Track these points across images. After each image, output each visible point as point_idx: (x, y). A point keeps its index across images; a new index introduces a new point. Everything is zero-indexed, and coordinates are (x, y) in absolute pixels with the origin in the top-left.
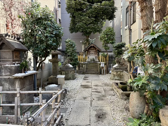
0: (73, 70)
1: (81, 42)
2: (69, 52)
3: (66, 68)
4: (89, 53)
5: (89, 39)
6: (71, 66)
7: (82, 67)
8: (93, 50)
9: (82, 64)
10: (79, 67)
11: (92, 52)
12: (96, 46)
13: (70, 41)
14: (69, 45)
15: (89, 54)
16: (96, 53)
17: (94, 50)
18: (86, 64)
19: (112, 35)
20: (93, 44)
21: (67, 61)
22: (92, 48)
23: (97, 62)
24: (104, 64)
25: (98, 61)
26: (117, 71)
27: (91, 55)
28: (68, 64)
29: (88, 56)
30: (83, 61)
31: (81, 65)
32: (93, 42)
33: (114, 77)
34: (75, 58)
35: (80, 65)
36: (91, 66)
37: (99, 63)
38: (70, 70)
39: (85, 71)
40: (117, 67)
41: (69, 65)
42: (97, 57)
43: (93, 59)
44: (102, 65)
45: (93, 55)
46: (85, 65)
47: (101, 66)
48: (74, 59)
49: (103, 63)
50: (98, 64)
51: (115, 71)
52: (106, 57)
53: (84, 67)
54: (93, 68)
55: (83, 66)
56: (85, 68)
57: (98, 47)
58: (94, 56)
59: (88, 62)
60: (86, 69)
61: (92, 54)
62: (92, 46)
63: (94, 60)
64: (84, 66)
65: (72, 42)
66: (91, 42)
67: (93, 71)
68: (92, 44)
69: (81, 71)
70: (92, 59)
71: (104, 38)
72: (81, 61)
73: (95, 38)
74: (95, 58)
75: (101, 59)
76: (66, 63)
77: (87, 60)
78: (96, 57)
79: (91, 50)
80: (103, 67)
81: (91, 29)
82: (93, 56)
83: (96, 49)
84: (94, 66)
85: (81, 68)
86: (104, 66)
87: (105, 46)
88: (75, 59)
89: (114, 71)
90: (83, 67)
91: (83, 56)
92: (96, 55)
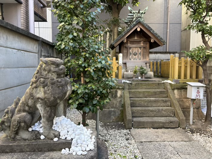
12: (149, 29)
16: (145, 51)
20: (143, 25)
22: (136, 38)
27: (132, 57)
32: (141, 17)
34: (99, 66)
36: (146, 94)
46: (122, 88)
48: (91, 69)
50: (169, 87)
54: (155, 101)
55: (116, 92)
56: (127, 99)
57: (155, 35)
58: (141, 61)
59: (128, 78)
60: (131, 106)
61: (135, 54)
62: (139, 30)
64: (119, 93)
66: (137, 18)
68: (139, 23)
69: (110, 112)
73: (147, 8)
78: (146, 63)
79: (133, 44)
82: (138, 60)
90: (116, 96)
91: (117, 59)
92: (145, 59)
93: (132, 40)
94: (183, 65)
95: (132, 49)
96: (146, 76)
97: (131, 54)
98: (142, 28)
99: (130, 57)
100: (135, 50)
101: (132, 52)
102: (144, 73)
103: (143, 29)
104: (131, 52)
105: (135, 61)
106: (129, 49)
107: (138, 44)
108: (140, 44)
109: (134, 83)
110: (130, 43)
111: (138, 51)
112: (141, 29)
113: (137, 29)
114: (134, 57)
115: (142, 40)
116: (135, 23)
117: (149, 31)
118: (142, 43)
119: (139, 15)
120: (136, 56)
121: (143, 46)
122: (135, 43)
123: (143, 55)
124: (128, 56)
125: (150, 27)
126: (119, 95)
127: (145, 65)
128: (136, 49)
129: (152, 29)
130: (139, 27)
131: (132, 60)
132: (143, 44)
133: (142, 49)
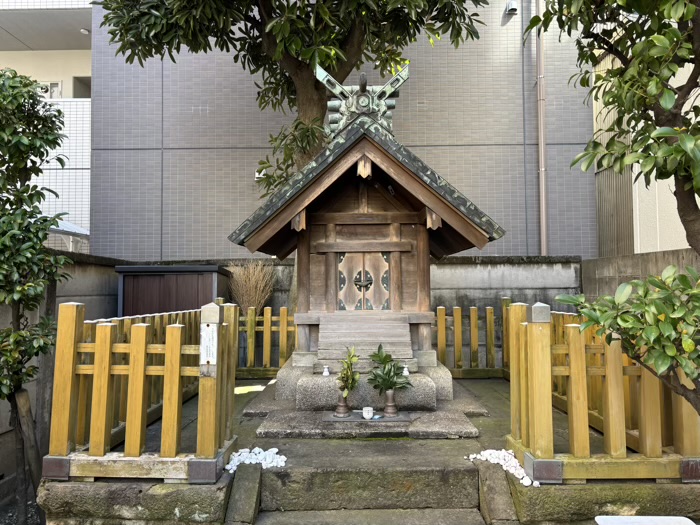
4: (317, 269)
8: (378, 227)
11: (363, 254)
12: (416, 170)
15: (317, 283)
16: (410, 267)
17: (395, 239)
20: (383, 149)
22: (364, 209)
27: (350, 297)
29: (313, 314)
30: (186, 445)
32: (372, 114)
42: (424, 331)
43: (381, 359)
45: (378, 293)
58: (391, 313)
61: (365, 283)
62: (364, 171)
63: (387, 381)
66: (354, 117)
68: (361, 139)
70: (363, 361)
75: (560, 386)
78: (414, 328)
79: (353, 235)
82: (376, 311)
83: (417, 208)
92: (413, 303)
93: (344, 216)
94: (577, 371)
95: (350, 261)
96: (405, 399)
97: (343, 281)
98: (378, 161)
99: (341, 294)
100: (364, 265)
101: (350, 273)
102: (392, 385)
103: (383, 167)
104: (345, 274)
105: (363, 312)
106: (332, 257)
107: (375, 235)
108: (385, 236)
109: (300, 473)
110: (339, 233)
111: (376, 269)
112: (374, 167)
113: (355, 167)
114: (360, 295)
115: (394, 219)
116: (342, 141)
117: (415, 177)
118: (392, 229)
119: (364, 101)
120: (370, 293)
121: (396, 244)
122: (360, 230)
123: (400, 288)
124: (332, 290)
125: (415, 159)
127: (408, 339)
128: (368, 256)
129: (425, 169)
130: (364, 157)
131: (351, 308)
132: (400, 234)
133: (394, 257)
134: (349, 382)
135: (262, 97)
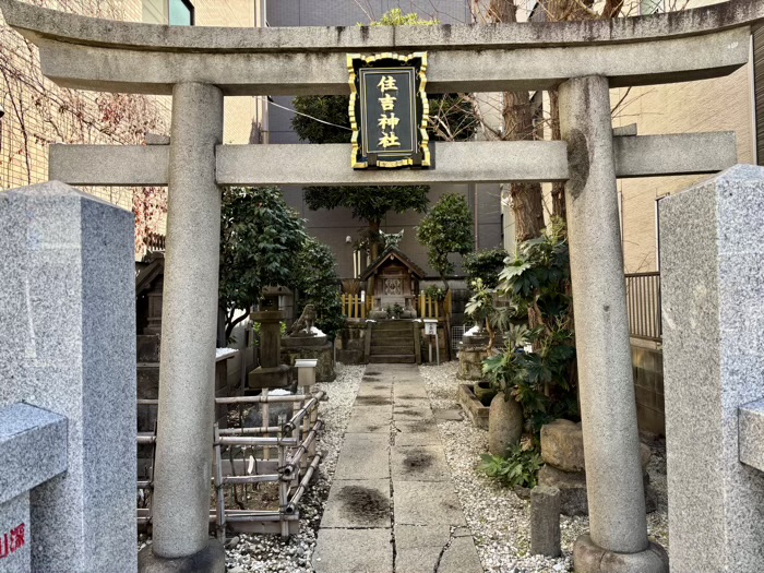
0: (326, 347)
1: (348, 238)
2: (312, 283)
3: (302, 340)
4: (379, 283)
5: (381, 232)
6: (320, 334)
7: (357, 336)
8: (397, 272)
9: (357, 327)
10: (345, 338)
11: (393, 279)
12: (405, 259)
13: (313, 246)
14: (311, 261)
15: (379, 287)
16: (406, 283)
17: (401, 275)
18: (370, 326)
19: (459, 222)
20: (397, 253)
21: (307, 317)
22: (393, 266)
23: (412, 317)
24: (435, 327)
25: (414, 312)
26: (477, 348)
27: (389, 291)
28: (310, 326)
29: (379, 296)
30: (359, 315)
31: (351, 330)
32: (393, 244)
33: (468, 369)
34: (333, 305)
35: (348, 331)
36: (390, 334)
37: (419, 321)
38: (317, 348)
39: (367, 353)
40: (477, 334)
41: (314, 330)
42: (410, 300)
43: (397, 305)
44: (430, 328)
45: (397, 290)
46: (366, 328)
47: (427, 331)
48: (328, 308)
49: (431, 323)
50: (416, 326)
51: (471, 349)
52: (441, 299)
53: (364, 337)
54: (397, 340)
55: (359, 332)
56: (368, 339)
57: (412, 264)
58: (401, 295)
59: (378, 317)
60: (372, 344)
61: (393, 287)
62: (392, 258)
63: (398, 311)
64: (362, 333)
65: (322, 250)
66: (390, 244)
67: (397, 351)
68: (391, 250)
69: (352, 353)
70: (392, 306)
71: (433, 233)
72: (353, 316)
73: (402, 232)
74: (402, 302)
75: (427, 305)
76: (304, 323)
77: (375, 311)
78: (407, 299)
79: (390, 274)
80: (431, 337)
81: (389, 199)
82: (397, 295)
83: (407, 268)
84: (400, 333)
85: (351, 341)
86: (435, 333)
87: (438, 260)
88: (332, 309)
89: (468, 349)
90: (359, 336)
91: (359, 296)
93: (387, 268)
94: (430, 302)
95: (389, 281)
96: (402, 315)
97: (387, 287)
99: (386, 290)
100: (392, 282)
101: (389, 284)
103: (397, 257)
104: (387, 285)
105: (393, 295)
106: (384, 280)
107: (396, 274)
108: (398, 274)
110: (387, 274)
111: (396, 283)
112: (395, 257)
113: (390, 257)
114: (392, 290)
116: (386, 251)
118: (399, 272)
119: (392, 240)
120: (394, 290)
121: (402, 277)
122: (391, 272)
123: (403, 288)
124: (384, 289)
126: (361, 335)
127: (405, 302)
129: (407, 258)
130: (392, 255)
131: (389, 294)
132: (403, 273)
133: (401, 280)
134: (389, 311)
135: (354, 215)
